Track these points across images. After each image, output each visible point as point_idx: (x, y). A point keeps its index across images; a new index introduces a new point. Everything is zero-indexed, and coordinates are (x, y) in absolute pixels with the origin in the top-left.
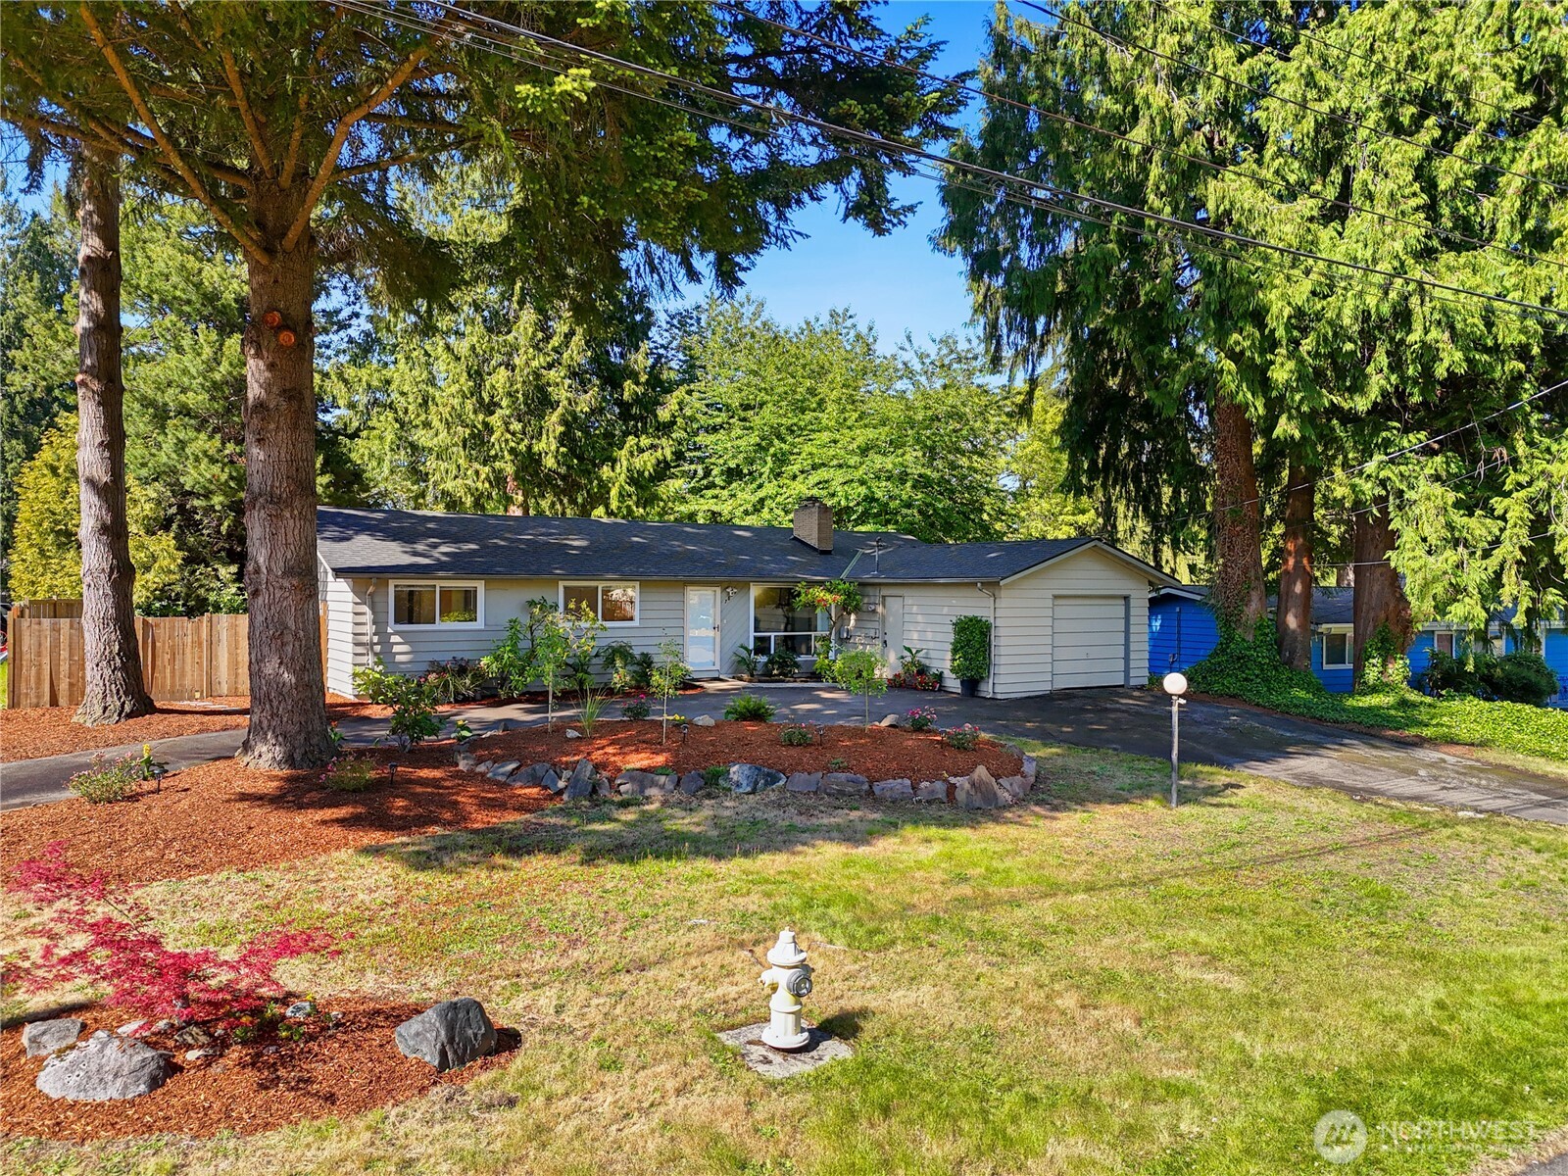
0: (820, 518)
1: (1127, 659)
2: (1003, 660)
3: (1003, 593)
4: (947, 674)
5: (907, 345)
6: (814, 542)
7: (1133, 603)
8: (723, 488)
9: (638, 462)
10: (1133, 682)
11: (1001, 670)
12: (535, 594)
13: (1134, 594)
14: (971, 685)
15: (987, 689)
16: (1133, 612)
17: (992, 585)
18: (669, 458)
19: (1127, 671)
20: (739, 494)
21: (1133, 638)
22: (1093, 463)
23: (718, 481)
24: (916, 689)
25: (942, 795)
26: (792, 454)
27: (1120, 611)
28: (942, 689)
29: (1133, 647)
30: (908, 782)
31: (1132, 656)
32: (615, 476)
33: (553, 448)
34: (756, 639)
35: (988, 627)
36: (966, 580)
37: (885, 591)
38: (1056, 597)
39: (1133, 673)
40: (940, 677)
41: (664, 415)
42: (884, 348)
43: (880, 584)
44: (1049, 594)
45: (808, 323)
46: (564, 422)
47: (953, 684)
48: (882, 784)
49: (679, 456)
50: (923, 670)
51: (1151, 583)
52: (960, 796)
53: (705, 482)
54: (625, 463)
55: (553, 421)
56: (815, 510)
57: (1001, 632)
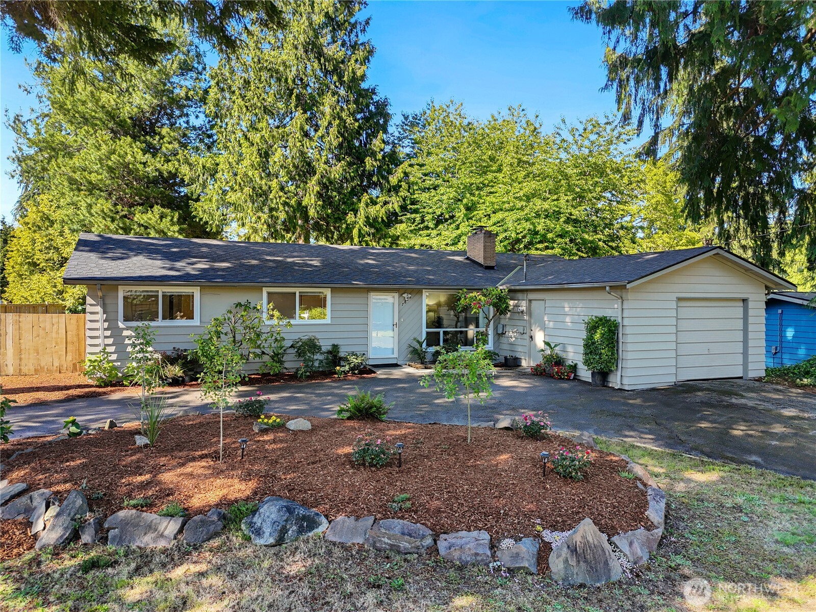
0: (485, 242)
1: (745, 354)
2: (629, 356)
3: (630, 296)
4: (581, 366)
5: (562, 126)
6: (481, 260)
7: (751, 304)
8: (432, 229)
9: (373, 211)
10: (751, 375)
11: (629, 364)
12: (242, 298)
13: (751, 297)
14: (603, 375)
15: (615, 381)
16: (751, 312)
17: (619, 289)
18: (397, 211)
19: (745, 364)
20: (443, 233)
21: (751, 335)
22: (708, 192)
23: (431, 225)
24: (552, 377)
25: (528, 562)
26: (478, 203)
27: (739, 312)
28: (576, 378)
29: (751, 343)
30: (485, 536)
31: (751, 351)
32: (357, 220)
33: (313, 201)
34: (428, 333)
35: (616, 326)
36: (596, 285)
37: (531, 296)
38: (679, 299)
39: (751, 366)
40: (574, 368)
41: (393, 180)
42: (546, 131)
43: (527, 290)
44: (674, 296)
45: (493, 117)
46: (319, 183)
47: (585, 374)
48: (451, 538)
49: (404, 208)
50: (559, 362)
51: (767, 288)
52: (556, 564)
53: (422, 226)
54: (362, 212)
55: (313, 184)
56: (482, 235)
57: (628, 330)
